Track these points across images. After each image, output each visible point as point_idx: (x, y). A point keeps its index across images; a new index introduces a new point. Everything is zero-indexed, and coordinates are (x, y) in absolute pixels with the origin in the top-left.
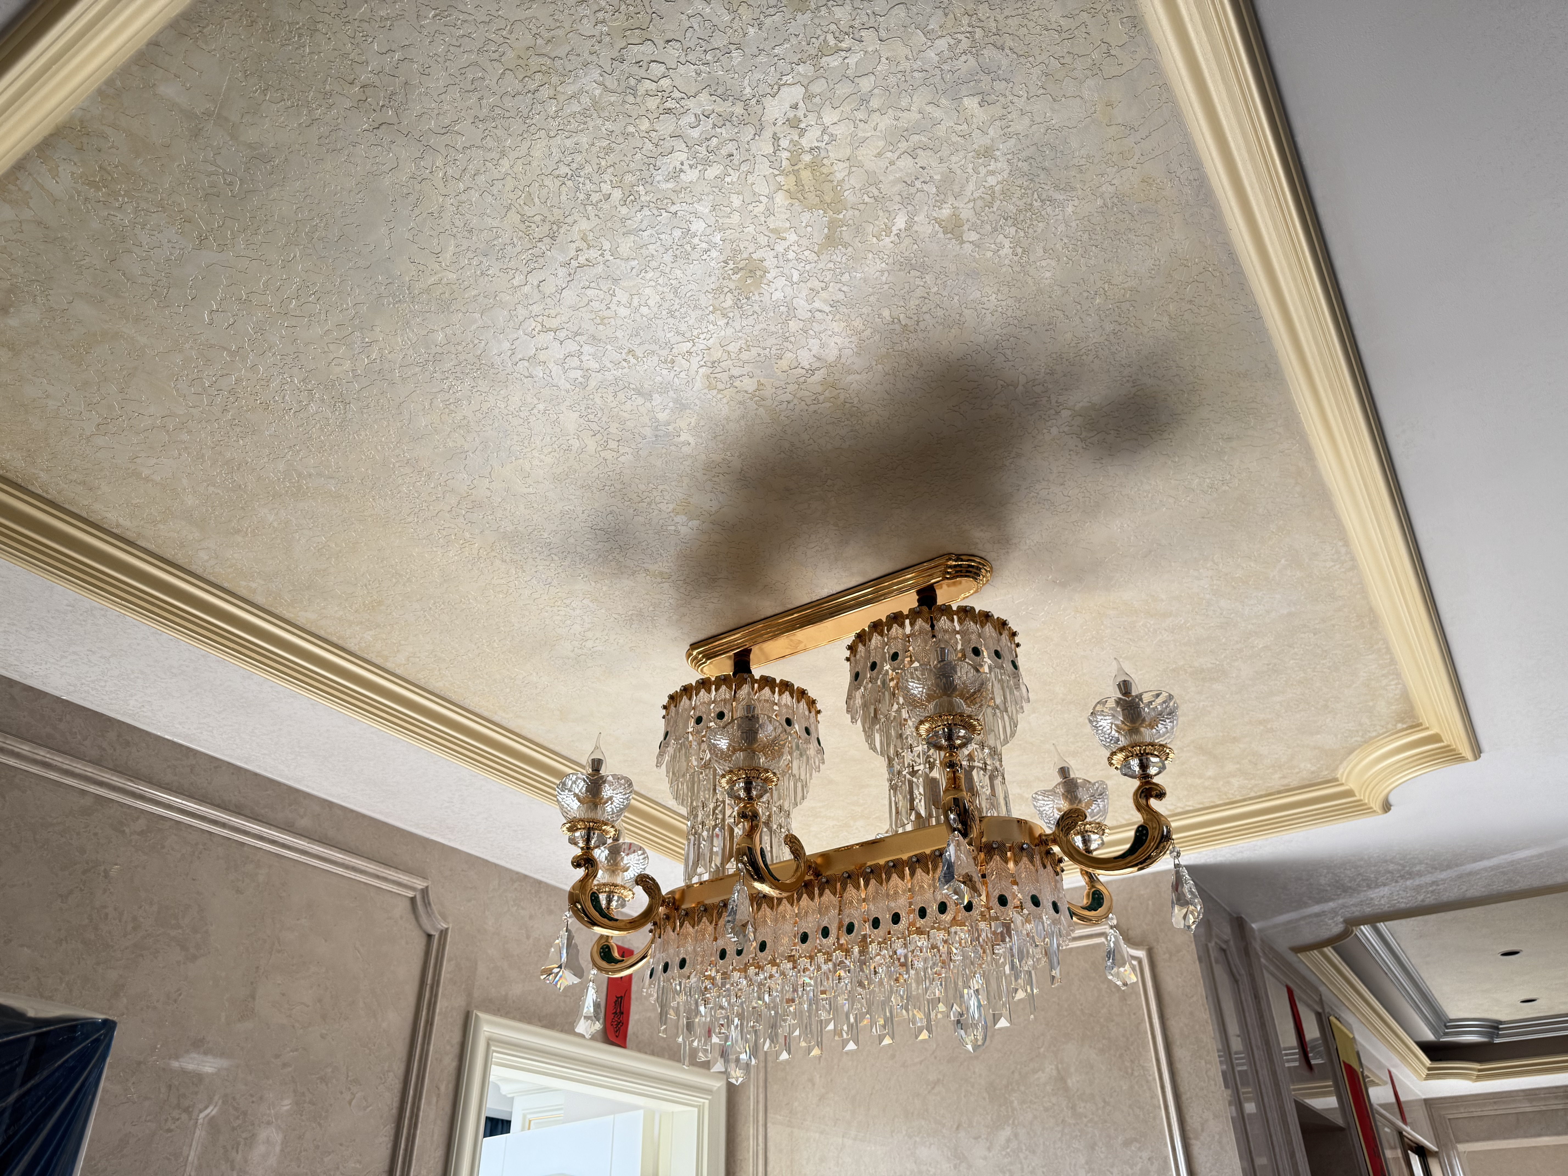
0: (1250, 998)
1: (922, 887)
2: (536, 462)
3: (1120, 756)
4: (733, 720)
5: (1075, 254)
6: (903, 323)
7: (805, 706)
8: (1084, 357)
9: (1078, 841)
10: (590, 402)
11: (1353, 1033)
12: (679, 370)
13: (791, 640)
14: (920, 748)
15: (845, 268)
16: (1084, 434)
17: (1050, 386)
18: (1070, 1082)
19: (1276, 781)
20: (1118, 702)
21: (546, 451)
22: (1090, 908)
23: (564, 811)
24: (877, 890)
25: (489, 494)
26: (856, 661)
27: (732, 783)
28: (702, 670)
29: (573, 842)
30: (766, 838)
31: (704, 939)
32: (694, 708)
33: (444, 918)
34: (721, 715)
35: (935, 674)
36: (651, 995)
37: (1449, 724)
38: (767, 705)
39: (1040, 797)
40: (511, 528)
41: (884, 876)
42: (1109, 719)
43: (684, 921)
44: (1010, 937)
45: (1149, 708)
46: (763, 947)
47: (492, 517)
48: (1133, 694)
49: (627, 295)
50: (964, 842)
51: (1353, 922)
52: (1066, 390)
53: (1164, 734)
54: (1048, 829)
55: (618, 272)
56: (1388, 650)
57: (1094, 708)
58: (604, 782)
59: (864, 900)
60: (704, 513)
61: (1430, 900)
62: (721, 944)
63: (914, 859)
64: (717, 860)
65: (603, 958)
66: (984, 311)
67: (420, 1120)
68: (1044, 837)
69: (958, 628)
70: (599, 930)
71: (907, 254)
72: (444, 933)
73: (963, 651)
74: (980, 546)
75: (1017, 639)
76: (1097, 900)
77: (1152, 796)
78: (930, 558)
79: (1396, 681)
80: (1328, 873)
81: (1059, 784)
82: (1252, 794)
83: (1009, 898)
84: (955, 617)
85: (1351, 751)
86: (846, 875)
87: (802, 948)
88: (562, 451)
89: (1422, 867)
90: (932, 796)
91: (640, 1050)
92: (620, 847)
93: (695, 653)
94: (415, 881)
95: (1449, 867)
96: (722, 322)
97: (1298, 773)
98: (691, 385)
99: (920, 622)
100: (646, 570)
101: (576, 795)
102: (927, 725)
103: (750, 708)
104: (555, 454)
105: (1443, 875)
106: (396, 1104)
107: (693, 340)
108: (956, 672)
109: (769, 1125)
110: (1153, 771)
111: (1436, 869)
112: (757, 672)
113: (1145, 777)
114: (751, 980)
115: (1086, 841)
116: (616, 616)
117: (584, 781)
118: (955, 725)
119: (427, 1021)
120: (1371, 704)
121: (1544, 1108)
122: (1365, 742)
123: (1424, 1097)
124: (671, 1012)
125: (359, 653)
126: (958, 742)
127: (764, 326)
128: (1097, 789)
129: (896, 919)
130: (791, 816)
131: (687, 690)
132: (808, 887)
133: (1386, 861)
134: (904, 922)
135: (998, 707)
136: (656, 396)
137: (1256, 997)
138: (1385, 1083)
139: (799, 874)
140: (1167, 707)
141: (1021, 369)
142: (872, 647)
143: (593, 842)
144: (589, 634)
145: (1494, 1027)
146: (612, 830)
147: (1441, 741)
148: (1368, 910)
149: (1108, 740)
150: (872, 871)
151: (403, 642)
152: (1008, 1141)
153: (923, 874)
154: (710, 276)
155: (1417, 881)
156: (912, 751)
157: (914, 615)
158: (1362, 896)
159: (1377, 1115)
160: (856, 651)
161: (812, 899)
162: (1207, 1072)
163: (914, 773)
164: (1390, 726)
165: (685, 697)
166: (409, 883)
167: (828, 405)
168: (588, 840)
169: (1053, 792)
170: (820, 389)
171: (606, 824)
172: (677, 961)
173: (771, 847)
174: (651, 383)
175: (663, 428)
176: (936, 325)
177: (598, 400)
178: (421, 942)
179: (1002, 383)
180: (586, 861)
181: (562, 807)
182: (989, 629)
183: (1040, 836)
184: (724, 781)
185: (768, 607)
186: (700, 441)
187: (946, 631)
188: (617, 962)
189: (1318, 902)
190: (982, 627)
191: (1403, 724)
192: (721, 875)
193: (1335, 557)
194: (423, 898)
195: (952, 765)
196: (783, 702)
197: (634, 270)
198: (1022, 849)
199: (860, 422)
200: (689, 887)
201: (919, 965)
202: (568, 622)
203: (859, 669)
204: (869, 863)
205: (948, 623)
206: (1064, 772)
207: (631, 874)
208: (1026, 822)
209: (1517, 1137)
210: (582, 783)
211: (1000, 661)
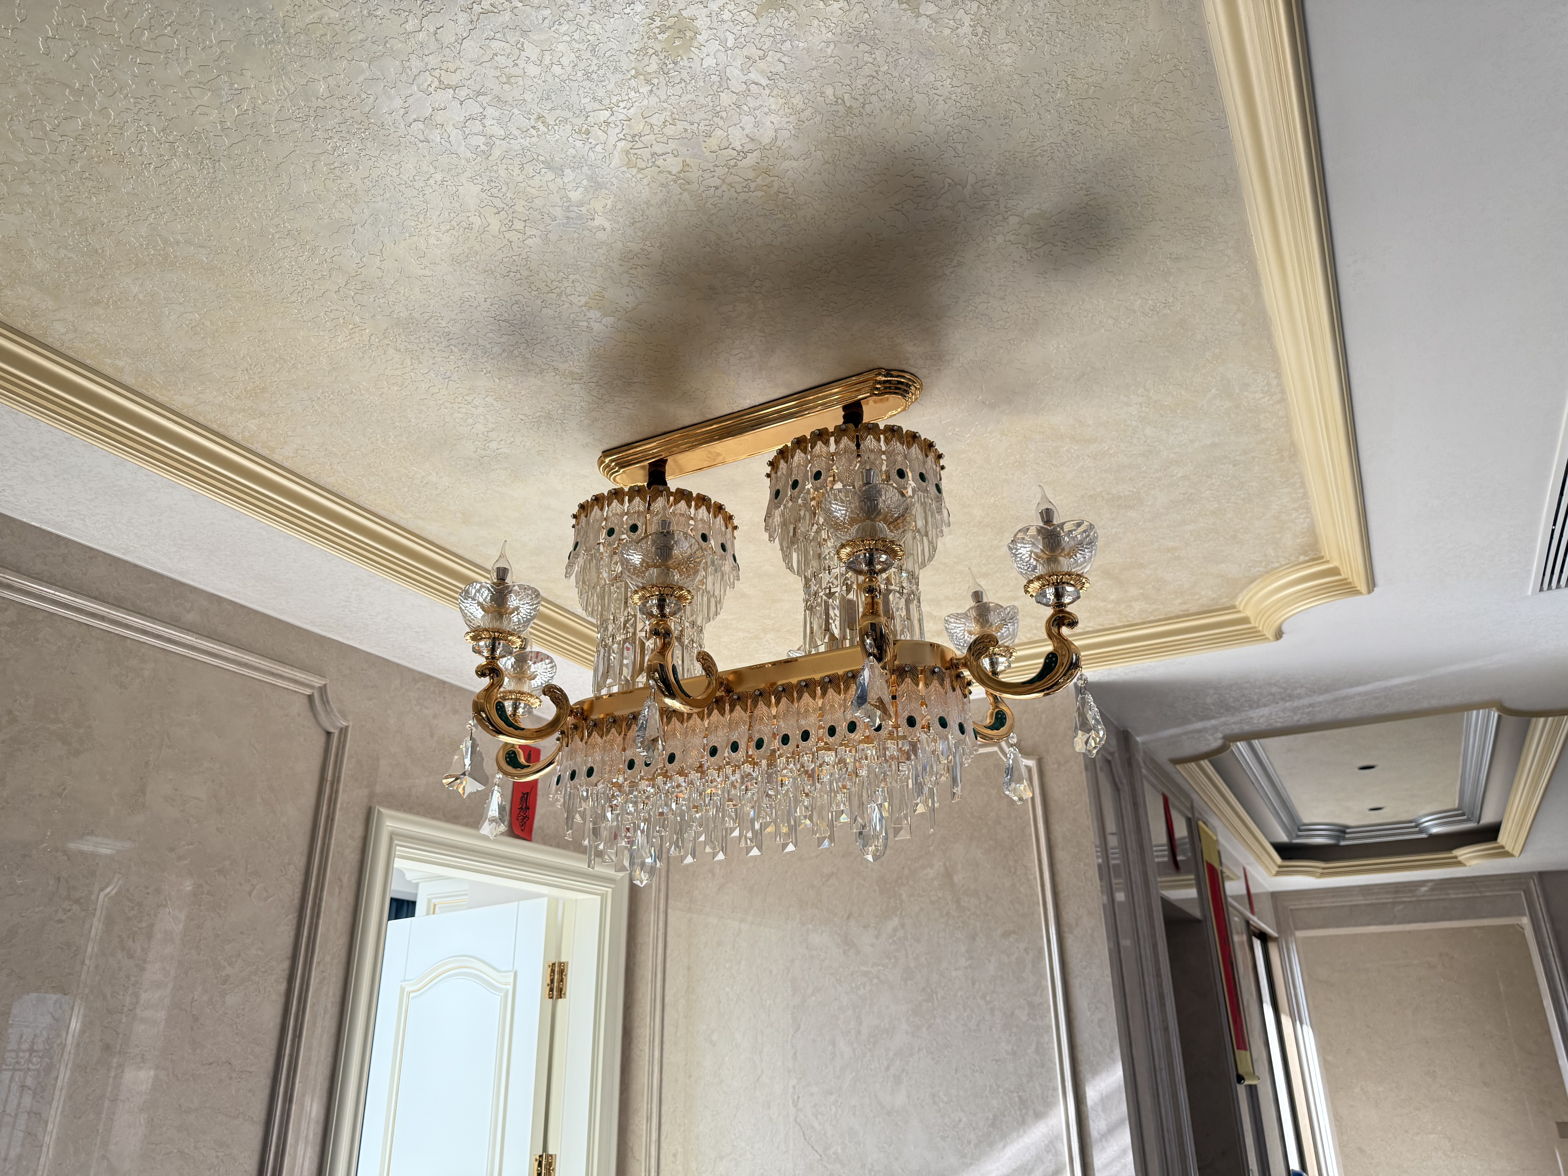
0: (1129, 806)
1: (832, 706)
2: (432, 241)
3: (1037, 585)
4: (646, 537)
5: (1039, 38)
6: (848, 105)
7: (722, 522)
8: (1039, 158)
9: (986, 663)
10: (493, 174)
11: (1216, 835)
12: (594, 142)
13: (710, 452)
14: (839, 569)
15: (786, 36)
16: (1030, 245)
17: (1000, 189)
18: (956, 879)
19: (1176, 607)
20: (1040, 531)
21: (443, 229)
22: (992, 727)
23: (467, 619)
24: (788, 707)
25: (380, 274)
26: (776, 478)
27: (644, 599)
28: (614, 479)
29: (478, 651)
30: (677, 652)
31: (613, 749)
32: (605, 519)
33: (344, 717)
34: (634, 528)
35: (860, 497)
36: (557, 800)
37: (1350, 560)
38: (682, 519)
39: (952, 620)
40: (404, 314)
41: (795, 695)
42: (1029, 548)
43: (592, 731)
44: (916, 755)
45: (1069, 537)
46: (672, 758)
47: (385, 300)
48: (1055, 522)
49: (538, 50)
50: (877, 665)
51: (1231, 739)
52: (1017, 194)
53: (1082, 563)
54: (960, 653)
55: (527, 22)
56: (1303, 485)
57: (1015, 536)
58: (510, 592)
59: (775, 717)
60: (619, 309)
61: (1305, 720)
62: (629, 754)
63: (827, 680)
64: (627, 673)
65: (508, 763)
66: (936, 97)
67: (323, 909)
68: (955, 661)
69: (884, 449)
70: (503, 738)
71: (856, 24)
72: (343, 731)
73: (887, 472)
74: (912, 362)
75: (942, 462)
76: (1000, 720)
77: (1064, 625)
78: (860, 372)
79: (1305, 515)
80: (1214, 694)
81: (972, 608)
82: (1152, 618)
83: (918, 720)
84: (882, 436)
85: (1252, 581)
86: (757, 693)
87: (708, 761)
88: (462, 229)
89: (1302, 691)
90: (849, 620)
91: (545, 843)
92: (527, 656)
93: (607, 460)
94: (312, 679)
95: (1327, 691)
96: (645, 89)
97: (1199, 599)
98: (607, 161)
99: (845, 441)
100: (556, 369)
101: (479, 604)
102: (848, 550)
103: (665, 523)
104: (454, 232)
105: (1321, 698)
106: (297, 895)
107: (611, 108)
108: (881, 496)
109: (669, 911)
110: (1067, 600)
111: (1315, 692)
112: (673, 483)
113: (1059, 605)
114: (658, 788)
115: (993, 664)
116: (523, 417)
117: (489, 590)
118: (877, 550)
119: (328, 817)
120: (1278, 536)
121: (1375, 901)
122: (1267, 572)
123: (1271, 890)
124: (578, 816)
125: (242, 443)
126: (879, 567)
127: (693, 97)
128: (1009, 612)
129: (806, 736)
130: (705, 631)
131: (598, 500)
132: (719, 703)
133: (1270, 684)
134: (813, 739)
135: (919, 531)
136: (568, 171)
137: (1135, 805)
138: (1238, 878)
139: (710, 690)
140: (1088, 536)
141: (971, 167)
142: (794, 464)
143: (498, 652)
144: (493, 435)
145: (1342, 831)
146: (518, 640)
147: (1339, 574)
148: (1246, 728)
149: (1026, 568)
150: (784, 690)
151: (290, 433)
152: (895, 930)
153: (835, 694)
154: (633, 33)
155: (1296, 704)
156: (829, 573)
157: (840, 432)
158: (1243, 715)
159: (1230, 908)
160: (778, 467)
161: (723, 715)
162: (1085, 873)
163: (831, 595)
164: (1293, 558)
165: (596, 507)
166: (306, 681)
167: (760, 194)
168: (493, 650)
169: (965, 615)
170: (751, 175)
171: (512, 635)
172: (585, 769)
173: (683, 662)
174: (563, 156)
175: (576, 209)
176: (884, 110)
177: (502, 173)
178: (321, 739)
179: (949, 181)
180: (491, 670)
181: (465, 616)
182: (915, 450)
183: (951, 659)
184: (636, 597)
185: (687, 416)
186: (616, 226)
187: (872, 451)
188: (523, 767)
189: (1202, 719)
190: (909, 448)
191: (1306, 556)
192: (631, 688)
193: (1266, 389)
194: (321, 695)
195: (871, 590)
196: (700, 517)
197: (546, 21)
198: (933, 672)
199: (794, 216)
200: (598, 698)
201: (826, 778)
202: (470, 421)
203: (779, 486)
204: (779, 683)
205: (874, 442)
206: (977, 596)
207: (537, 682)
208: (938, 646)
209: (1349, 926)
210: (487, 592)
211: (924, 484)
